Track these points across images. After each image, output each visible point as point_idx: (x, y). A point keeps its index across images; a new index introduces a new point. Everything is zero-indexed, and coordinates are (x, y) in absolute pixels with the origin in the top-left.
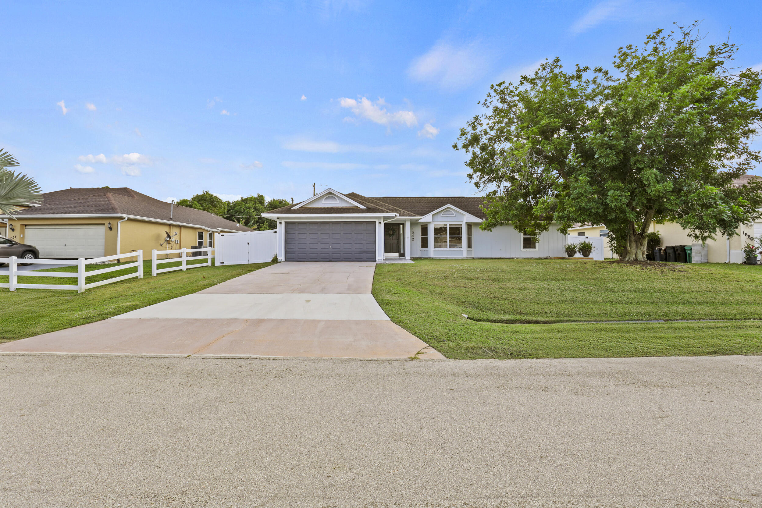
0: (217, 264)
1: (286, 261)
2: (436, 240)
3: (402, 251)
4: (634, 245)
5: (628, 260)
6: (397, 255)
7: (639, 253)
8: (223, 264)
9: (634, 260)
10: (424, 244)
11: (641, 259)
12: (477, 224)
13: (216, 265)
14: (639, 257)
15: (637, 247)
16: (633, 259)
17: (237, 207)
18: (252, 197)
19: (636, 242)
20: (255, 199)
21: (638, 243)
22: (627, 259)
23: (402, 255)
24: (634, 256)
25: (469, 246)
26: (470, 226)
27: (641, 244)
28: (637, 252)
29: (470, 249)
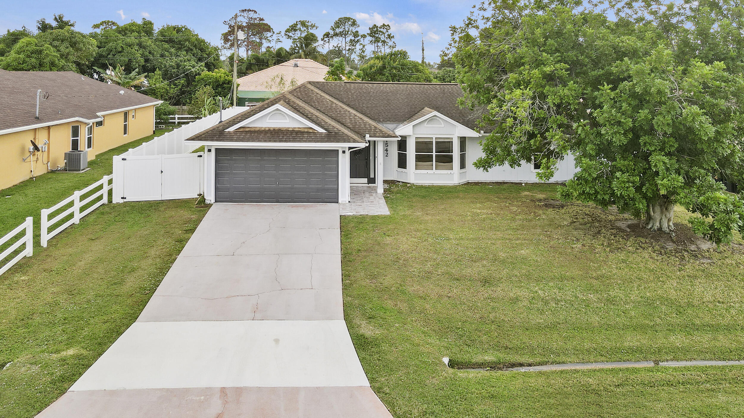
0: (116, 199)
1: (216, 201)
2: (419, 159)
3: (372, 176)
4: (658, 209)
5: (651, 228)
6: (365, 180)
7: (663, 220)
8: (125, 200)
9: (658, 230)
10: (402, 163)
11: (665, 229)
12: (472, 139)
13: (114, 201)
14: (664, 226)
15: (662, 212)
16: (656, 228)
17: (111, 44)
18: (133, 24)
19: (661, 206)
20: (139, 26)
21: (663, 207)
22: (650, 226)
23: (372, 181)
24: (658, 224)
25: (463, 165)
26: (463, 141)
27: (666, 209)
28: (661, 219)
29: (463, 170)
